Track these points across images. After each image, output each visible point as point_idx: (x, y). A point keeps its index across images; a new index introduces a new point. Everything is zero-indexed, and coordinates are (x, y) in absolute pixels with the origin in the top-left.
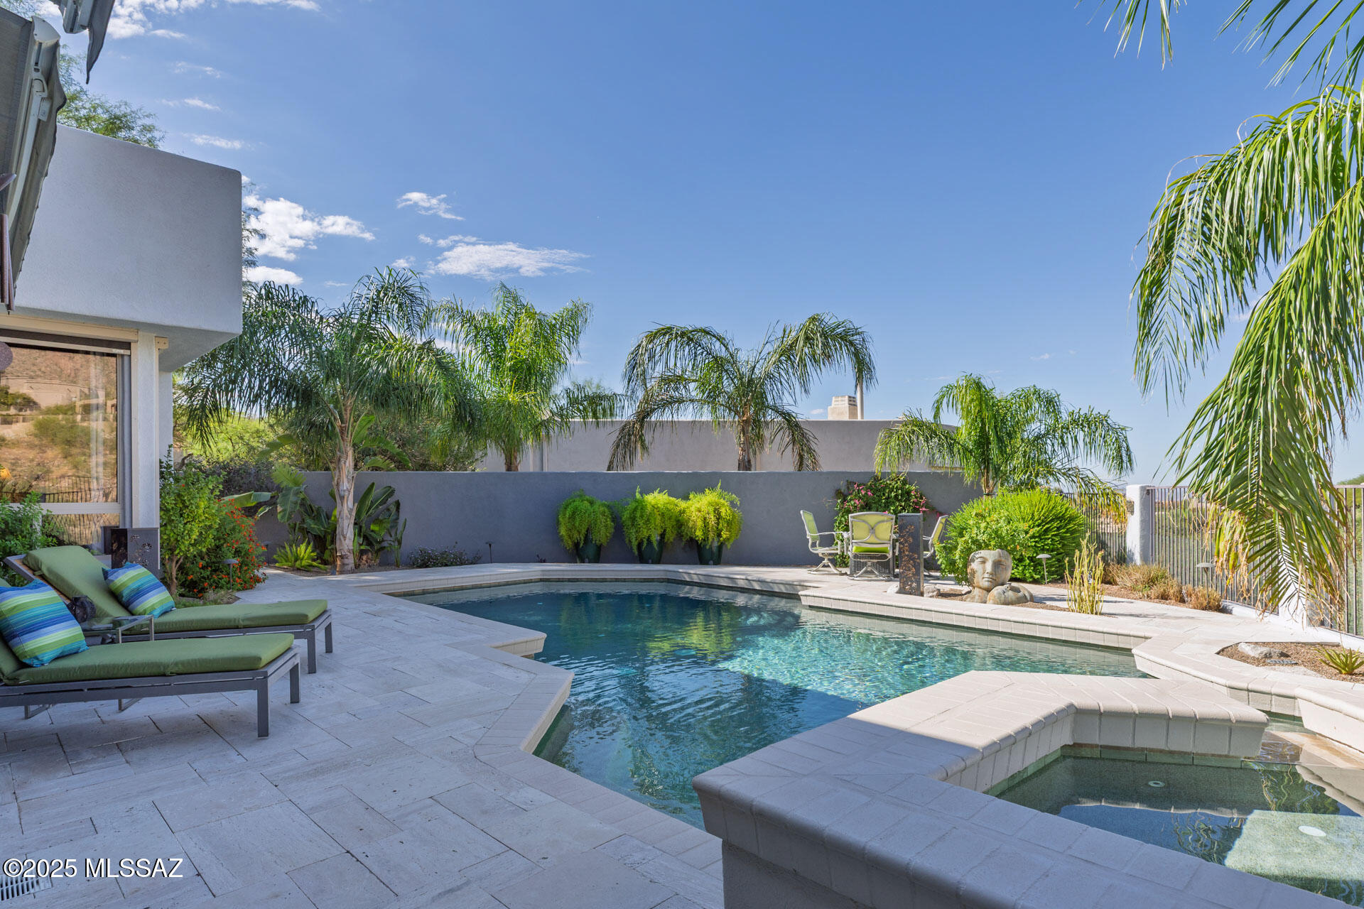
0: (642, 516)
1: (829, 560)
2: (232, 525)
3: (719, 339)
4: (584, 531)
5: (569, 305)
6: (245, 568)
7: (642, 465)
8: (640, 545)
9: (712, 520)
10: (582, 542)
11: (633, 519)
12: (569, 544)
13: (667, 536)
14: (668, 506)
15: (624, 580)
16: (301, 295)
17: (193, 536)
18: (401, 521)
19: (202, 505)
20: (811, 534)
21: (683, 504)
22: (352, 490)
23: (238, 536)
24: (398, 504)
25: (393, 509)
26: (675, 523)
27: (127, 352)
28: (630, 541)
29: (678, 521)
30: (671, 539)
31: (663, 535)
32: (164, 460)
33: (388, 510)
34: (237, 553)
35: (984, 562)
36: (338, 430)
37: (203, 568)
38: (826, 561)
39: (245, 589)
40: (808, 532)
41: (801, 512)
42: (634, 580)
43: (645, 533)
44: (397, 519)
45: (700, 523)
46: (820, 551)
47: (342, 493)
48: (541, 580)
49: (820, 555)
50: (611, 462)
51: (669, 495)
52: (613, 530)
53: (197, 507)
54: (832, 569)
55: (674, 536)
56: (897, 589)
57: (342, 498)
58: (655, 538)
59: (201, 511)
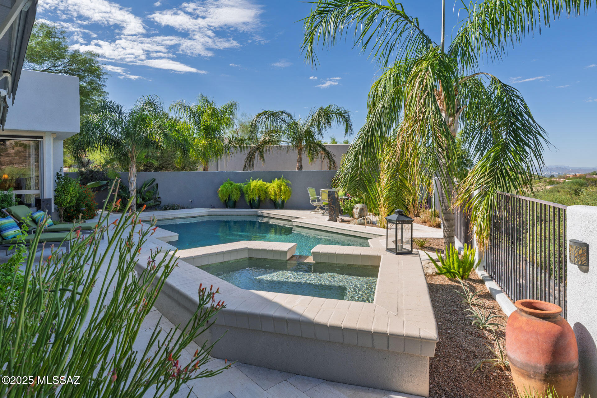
0: (250, 190)
2: (85, 196)
3: (289, 115)
4: (227, 196)
5: (229, 103)
6: (90, 211)
8: (250, 201)
9: (277, 191)
10: (227, 200)
11: (247, 191)
12: (223, 201)
13: (261, 197)
14: (262, 185)
15: (240, 215)
16: (116, 105)
17: (68, 200)
18: (158, 192)
19: (71, 189)
21: (268, 184)
22: (135, 181)
23: (87, 199)
24: (157, 185)
25: (155, 187)
27: (42, 140)
28: (246, 200)
29: (265, 191)
30: (263, 199)
32: (59, 173)
33: (153, 187)
34: (86, 205)
35: (357, 209)
36: (130, 157)
37: (74, 211)
38: (318, 208)
39: (89, 219)
40: (310, 197)
41: (308, 188)
42: (244, 216)
43: (251, 197)
44: (157, 191)
45: (273, 193)
47: (131, 182)
48: (208, 215)
50: (245, 167)
51: (263, 181)
52: (240, 195)
53: (70, 190)
55: (264, 197)
56: (328, 219)
57: (131, 183)
58: (256, 199)
59: (71, 191)
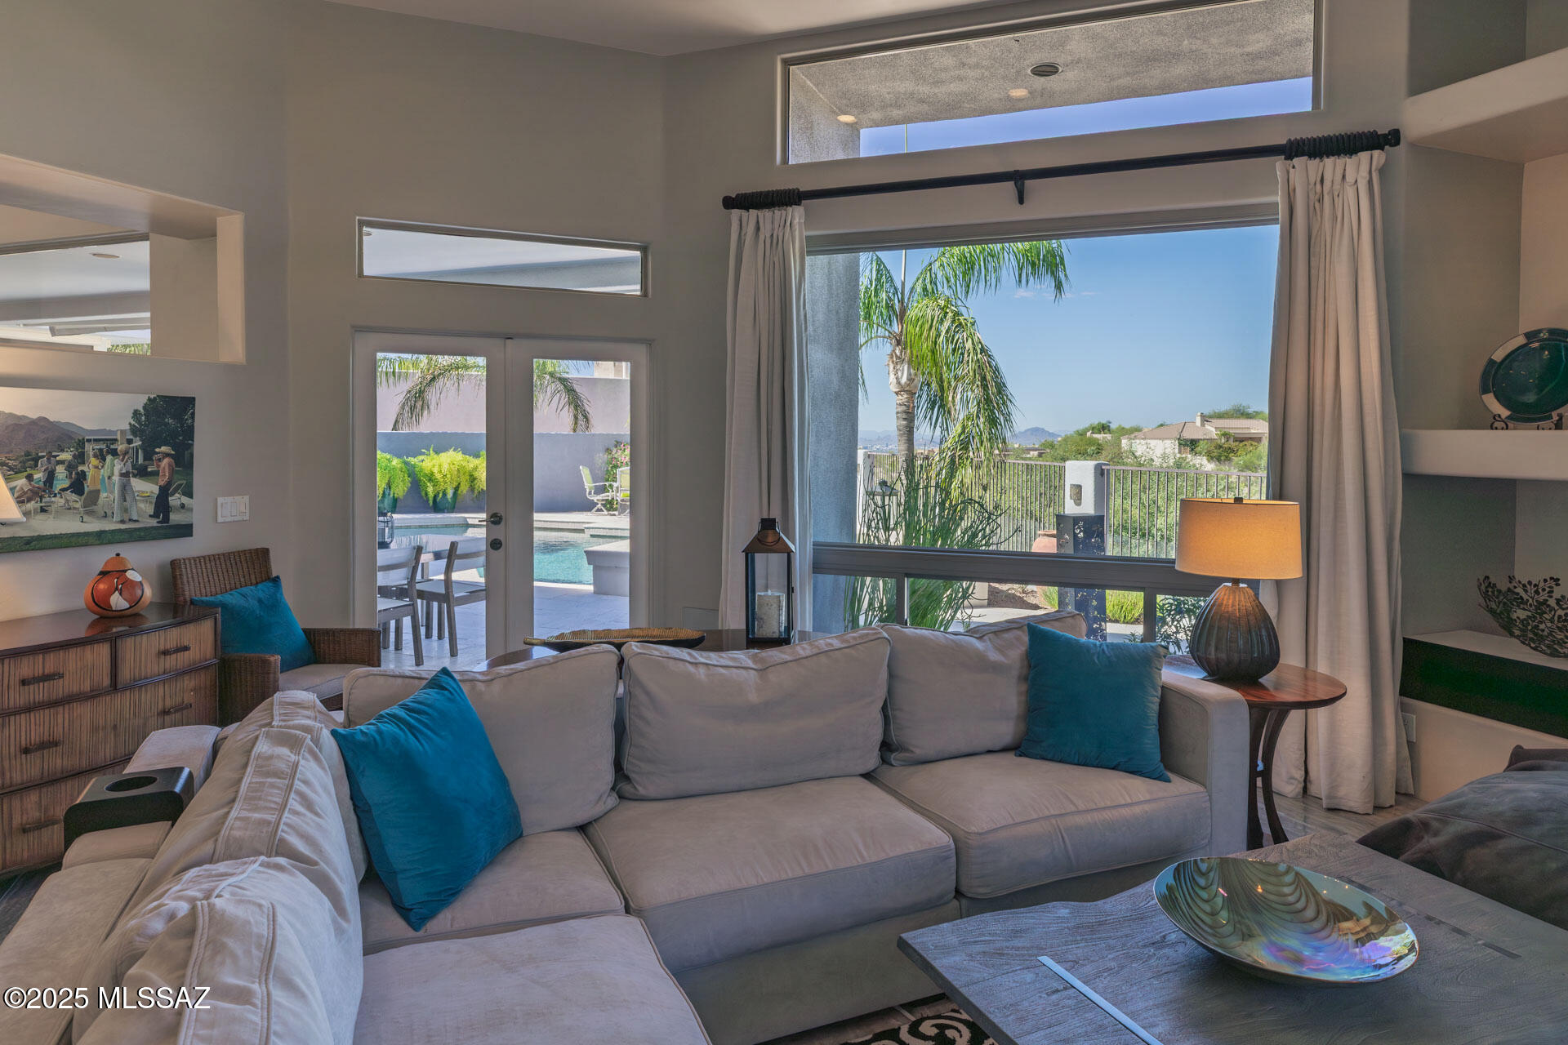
1: (602, 504)
4: (384, 486)
7: (427, 425)
8: (435, 497)
10: (381, 496)
20: (588, 484)
26: (468, 478)
28: (426, 494)
29: (471, 476)
30: (465, 492)
31: (456, 489)
38: (599, 506)
40: (585, 483)
41: (581, 467)
43: (440, 487)
46: (595, 498)
49: (595, 501)
50: (396, 422)
51: (462, 454)
52: (410, 485)
54: (606, 512)
55: (467, 489)
58: (450, 491)
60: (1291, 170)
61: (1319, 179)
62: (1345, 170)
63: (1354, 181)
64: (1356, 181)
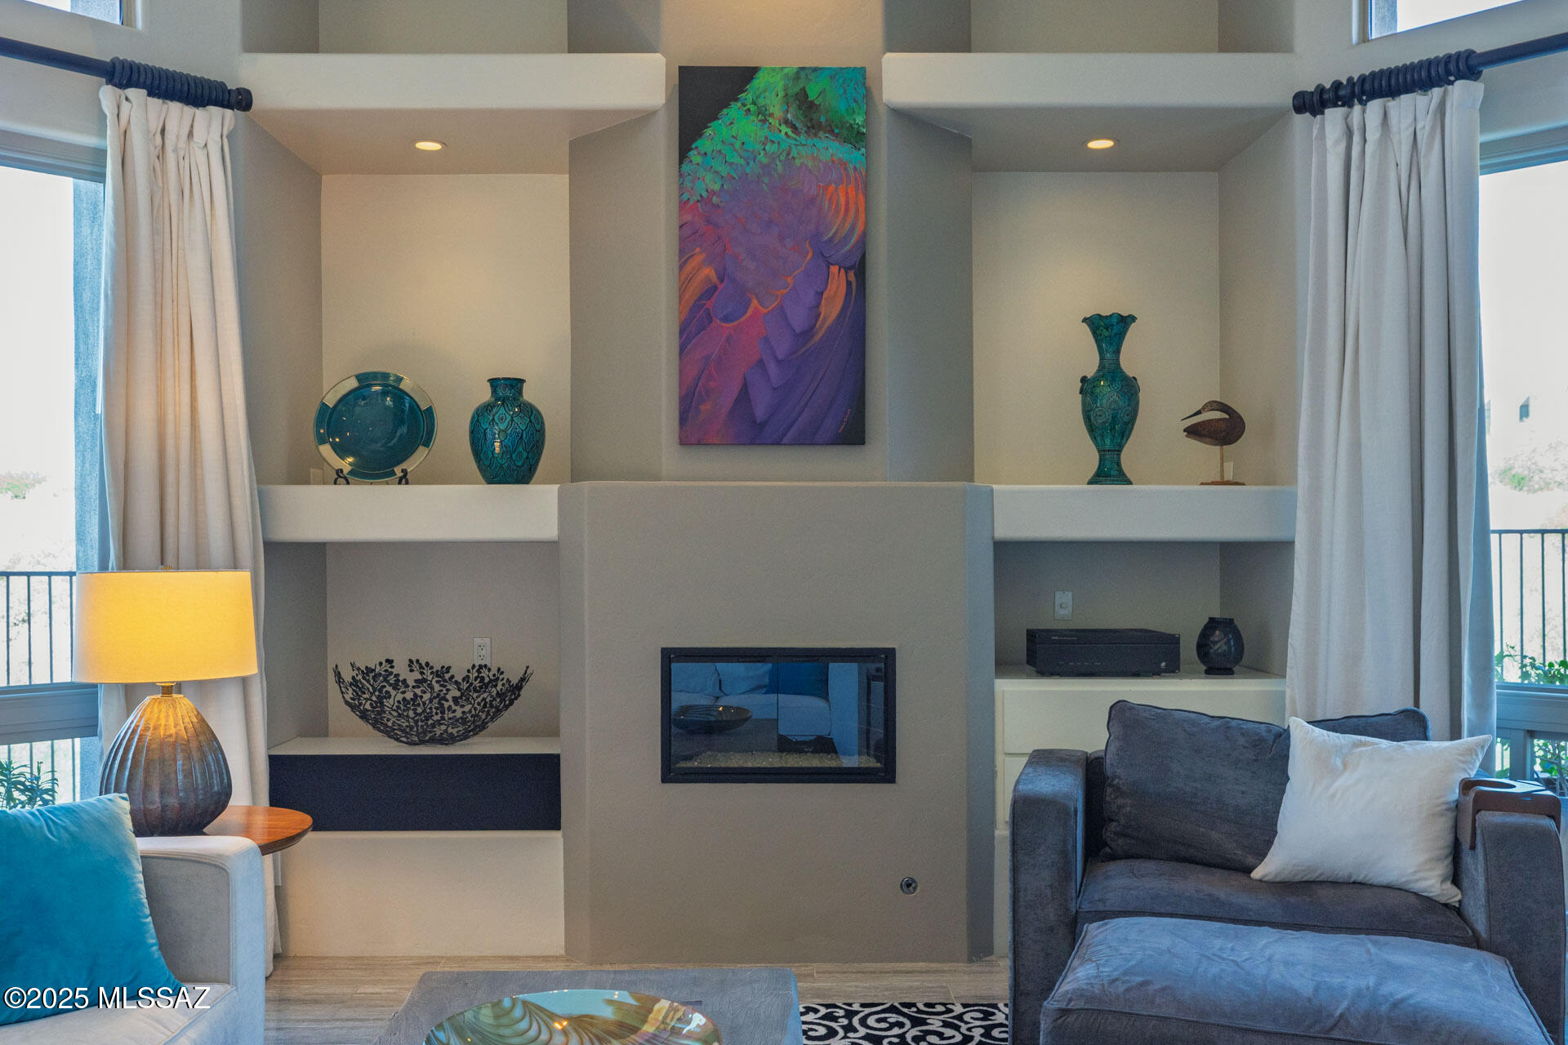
60: (125, 105)
61: (159, 129)
62: (192, 126)
63: (203, 144)
64: (206, 145)
